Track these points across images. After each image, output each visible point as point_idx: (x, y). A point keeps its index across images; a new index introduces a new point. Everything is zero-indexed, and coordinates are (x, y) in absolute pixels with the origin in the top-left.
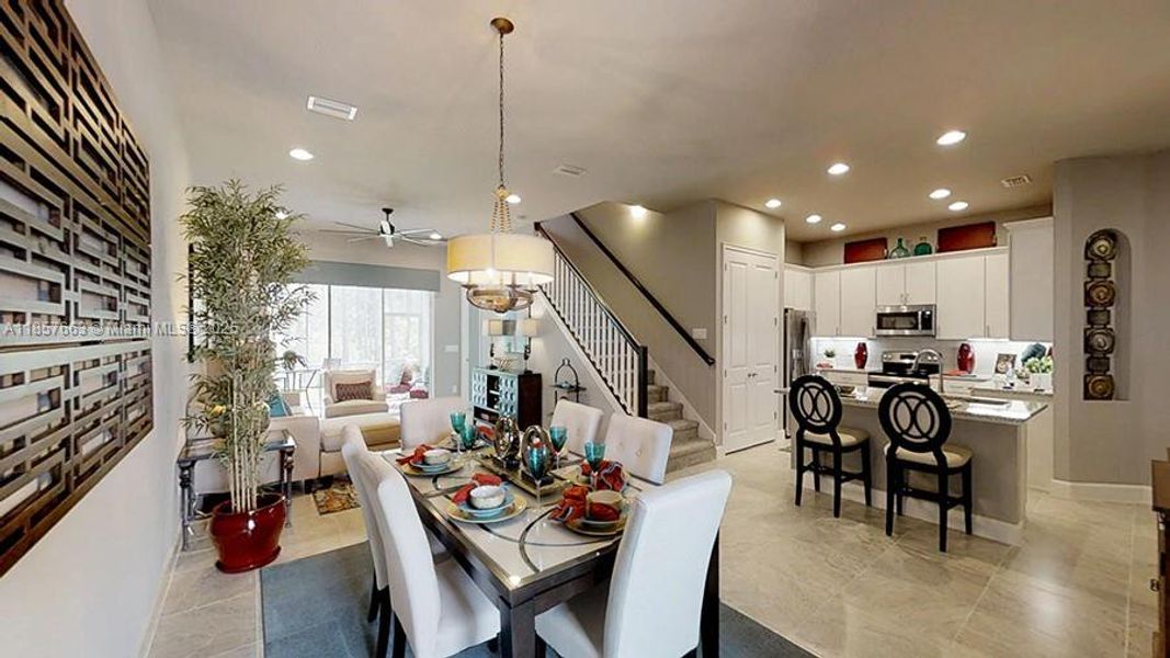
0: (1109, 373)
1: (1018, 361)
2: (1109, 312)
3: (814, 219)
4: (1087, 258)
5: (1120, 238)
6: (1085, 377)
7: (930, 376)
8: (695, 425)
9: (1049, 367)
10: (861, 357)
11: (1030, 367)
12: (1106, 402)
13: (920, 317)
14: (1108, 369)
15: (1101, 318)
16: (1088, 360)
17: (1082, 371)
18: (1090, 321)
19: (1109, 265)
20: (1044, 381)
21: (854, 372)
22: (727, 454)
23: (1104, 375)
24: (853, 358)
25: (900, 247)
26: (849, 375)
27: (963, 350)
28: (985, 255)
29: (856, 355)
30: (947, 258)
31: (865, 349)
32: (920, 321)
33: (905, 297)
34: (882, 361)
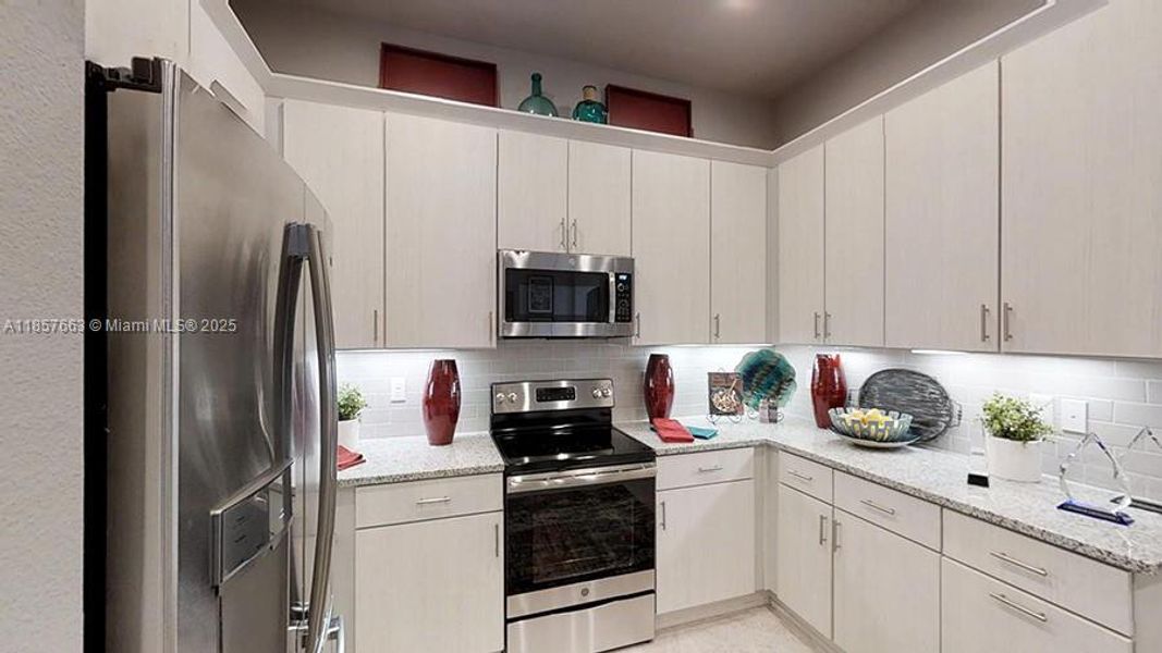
27: (658, 365)
28: (711, 159)
29: (428, 402)
30: (647, 145)
31: (456, 378)
32: (613, 299)
33: (568, 229)
34: (492, 409)
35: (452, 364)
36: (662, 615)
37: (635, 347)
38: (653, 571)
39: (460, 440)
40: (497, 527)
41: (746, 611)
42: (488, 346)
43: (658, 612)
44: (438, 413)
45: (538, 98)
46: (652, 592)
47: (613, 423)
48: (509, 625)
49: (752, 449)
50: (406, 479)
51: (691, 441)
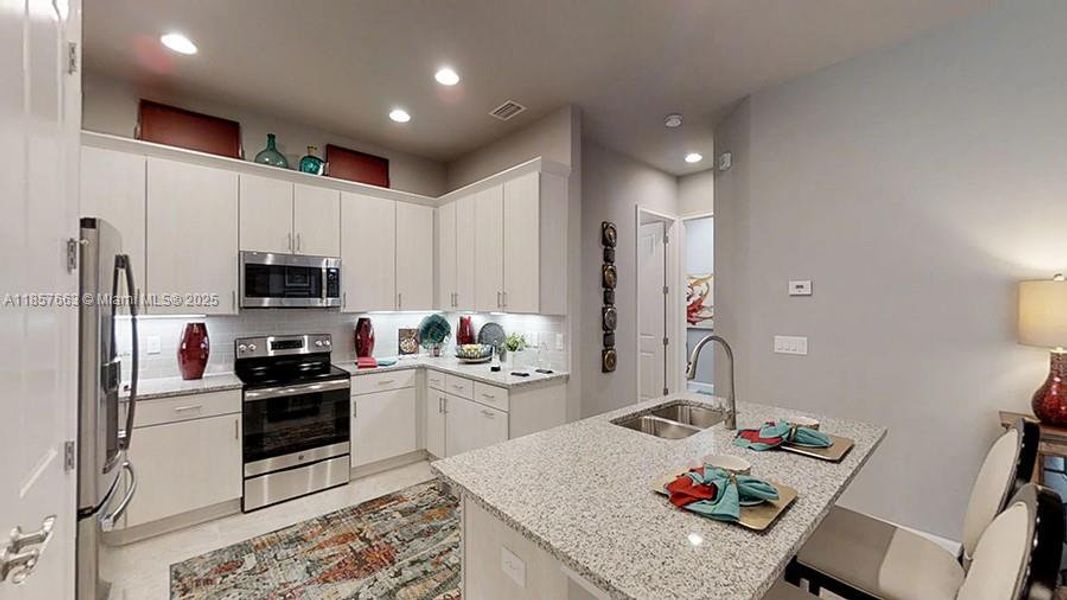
0: (614, 347)
13: (324, 276)
25: (274, 148)
27: (363, 326)
28: (396, 200)
29: (182, 351)
30: (353, 190)
31: (205, 334)
32: (325, 284)
33: (293, 240)
34: (236, 355)
35: (202, 326)
36: (355, 468)
37: (344, 313)
38: (347, 443)
39: (207, 377)
40: (237, 422)
41: (412, 463)
42: (232, 313)
43: (353, 466)
44: (189, 359)
45: (273, 152)
46: (348, 454)
47: (332, 363)
48: (246, 482)
49: (414, 371)
50: (167, 396)
51: (375, 367)
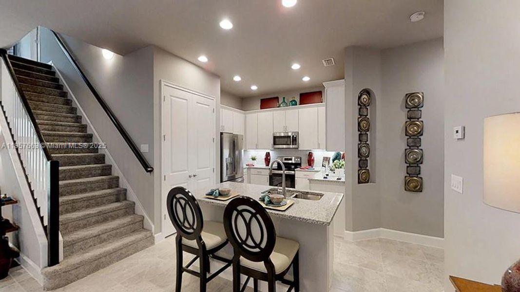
0: (367, 168)
1: (331, 161)
2: (367, 134)
3: (237, 78)
4: (359, 105)
5: (371, 94)
6: (359, 171)
7: (295, 170)
8: (140, 219)
9: (343, 165)
10: (267, 160)
11: (335, 165)
12: (366, 184)
13: (291, 138)
14: (367, 166)
15: (364, 138)
16: (359, 161)
17: (357, 168)
18: (360, 140)
19: (367, 109)
20: (341, 173)
21: (265, 169)
22: (166, 237)
23: (366, 169)
24: (264, 160)
25: (284, 101)
26: (261, 170)
27: (310, 155)
28: (318, 107)
30: (302, 108)
31: (270, 155)
32: (292, 141)
33: (286, 128)
37: (302, 151)
40: (268, 178)
51: (305, 169)
